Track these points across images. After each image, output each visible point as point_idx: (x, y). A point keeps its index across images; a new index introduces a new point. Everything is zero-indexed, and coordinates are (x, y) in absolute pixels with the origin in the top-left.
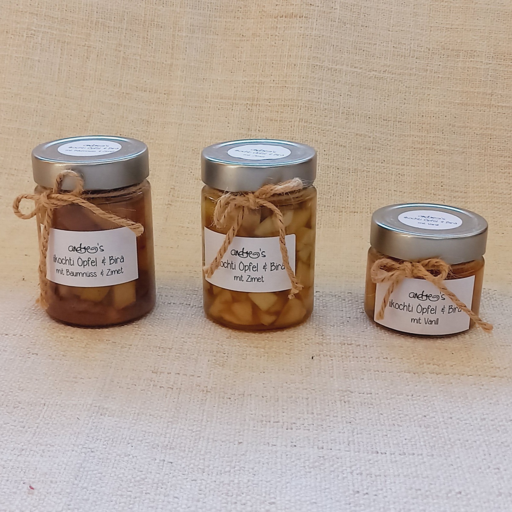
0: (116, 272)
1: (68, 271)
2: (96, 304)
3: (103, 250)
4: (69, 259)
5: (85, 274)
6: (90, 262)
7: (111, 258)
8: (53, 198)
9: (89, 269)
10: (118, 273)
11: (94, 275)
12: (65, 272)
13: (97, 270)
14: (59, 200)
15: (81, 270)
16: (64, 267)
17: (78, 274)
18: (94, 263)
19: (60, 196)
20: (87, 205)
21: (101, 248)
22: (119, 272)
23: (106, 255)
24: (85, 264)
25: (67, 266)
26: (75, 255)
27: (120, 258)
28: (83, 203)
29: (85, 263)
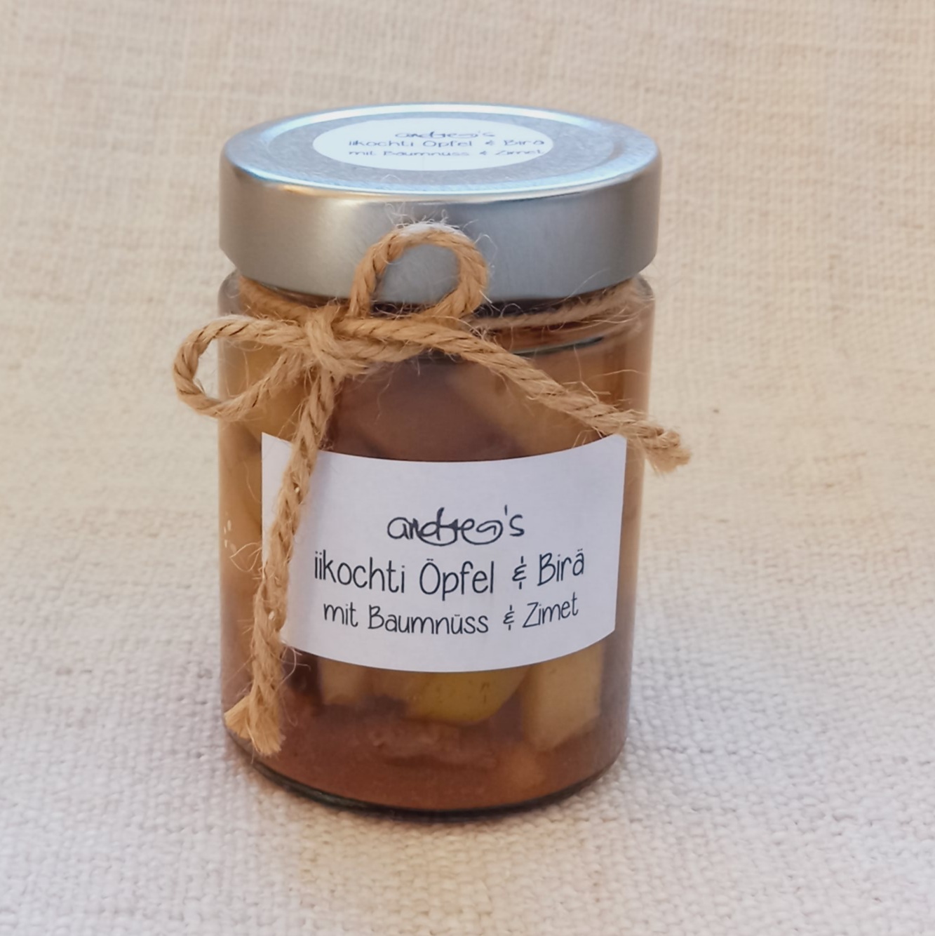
0: (556, 611)
1: (374, 612)
2: (467, 731)
3: (522, 532)
4: (385, 568)
5: (444, 624)
6: (468, 579)
7: (545, 561)
8: (354, 336)
9: (463, 604)
10: (561, 615)
11: (478, 625)
12: (361, 616)
13: (492, 606)
14: (378, 342)
15: (433, 607)
16: (361, 599)
17: (418, 623)
18: (484, 581)
19: (383, 327)
20: (497, 358)
21: (516, 523)
22: (565, 612)
23: (530, 549)
24: (449, 587)
25: (377, 595)
26: (412, 553)
27: (574, 560)
28: (481, 351)
29: (451, 580)
